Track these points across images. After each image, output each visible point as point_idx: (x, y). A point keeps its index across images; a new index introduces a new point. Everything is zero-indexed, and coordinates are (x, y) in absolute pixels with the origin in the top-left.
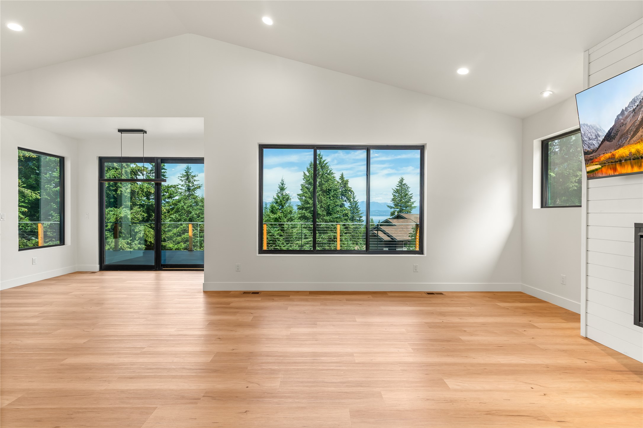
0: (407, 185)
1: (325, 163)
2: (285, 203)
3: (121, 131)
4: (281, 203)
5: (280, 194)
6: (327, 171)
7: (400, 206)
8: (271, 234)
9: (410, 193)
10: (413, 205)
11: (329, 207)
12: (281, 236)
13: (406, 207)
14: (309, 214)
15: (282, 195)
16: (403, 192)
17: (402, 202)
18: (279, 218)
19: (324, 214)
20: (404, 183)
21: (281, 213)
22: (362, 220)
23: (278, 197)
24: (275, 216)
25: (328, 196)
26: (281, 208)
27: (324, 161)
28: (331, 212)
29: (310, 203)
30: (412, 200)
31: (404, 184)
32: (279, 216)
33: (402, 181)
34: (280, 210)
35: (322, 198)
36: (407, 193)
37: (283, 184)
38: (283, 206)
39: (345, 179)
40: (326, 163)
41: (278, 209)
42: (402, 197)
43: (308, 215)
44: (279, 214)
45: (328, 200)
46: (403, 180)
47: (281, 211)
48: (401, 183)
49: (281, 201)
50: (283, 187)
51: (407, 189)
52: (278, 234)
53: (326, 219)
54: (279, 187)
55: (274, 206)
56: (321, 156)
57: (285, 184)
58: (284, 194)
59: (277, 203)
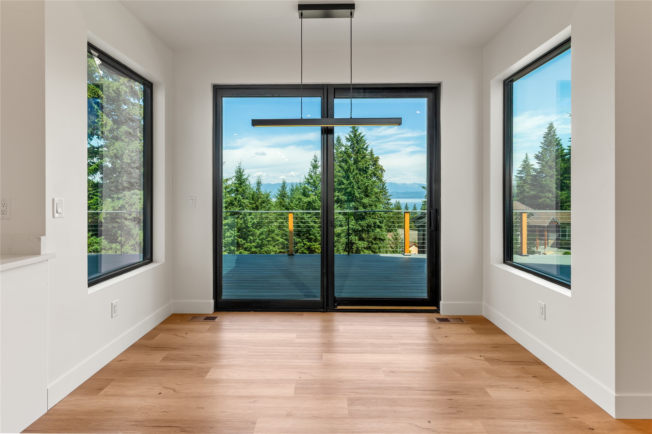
1: (361, 136)
2: (319, 184)
4: (315, 184)
5: (312, 173)
6: (364, 145)
11: (367, 189)
14: (344, 197)
19: (361, 197)
22: (390, 203)
23: (311, 176)
24: (308, 199)
25: (366, 175)
26: (314, 190)
27: (360, 134)
28: (369, 194)
29: (345, 184)
32: (313, 199)
34: (312, 192)
35: (360, 177)
39: (375, 156)
40: (363, 137)
41: (311, 190)
43: (342, 197)
44: (312, 197)
45: (365, 180)
47: (314, 193)
49: (314, 182)
53: (364, 203)
54: (311, 165)
55: (307, 188)
56: (356, 128)
58: (318, 173)
59: (309, 183)
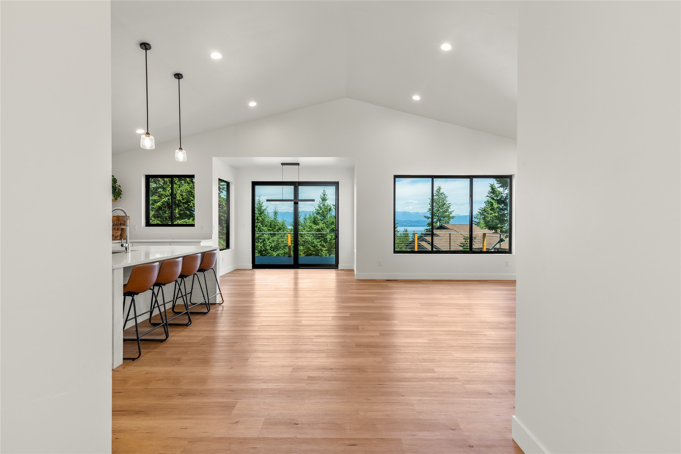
0: (444, 195)
2: (327, 214)
3: (283, 164)
4: (323, 214)
7: (437, 216)
8: (313, 245)
9: (447, 203)
10: (451, 215)
12: (324, 246)
13: (444, 218)
15: (323, 205)
16: (440, 201)
17: (439, 212)
18: (322, 229)
20: (441, 192)
21: (323, 223)
22: (397, 230)
23: (320, 207)
24: (317, 227)
26: (322, 219)
30: (450, 210)
31: (441, 194)
33: (439, 190)
34: (322, 220)
36: (445, 202)
37: (324, 195)
38: (325, 217)
41: (320, 219)
42: (439, 207)
44: (321, 225)
46: (441, 189)
47: (323, 222)
48: (439, 192)
49: (323, 212)
50: (325, 198)
51: (444, 198)
52: (321, 245)
54: (320, 198)
55: (317, 217)
57: (327, 195)
58: (326, 205)
59: (319, 213)
